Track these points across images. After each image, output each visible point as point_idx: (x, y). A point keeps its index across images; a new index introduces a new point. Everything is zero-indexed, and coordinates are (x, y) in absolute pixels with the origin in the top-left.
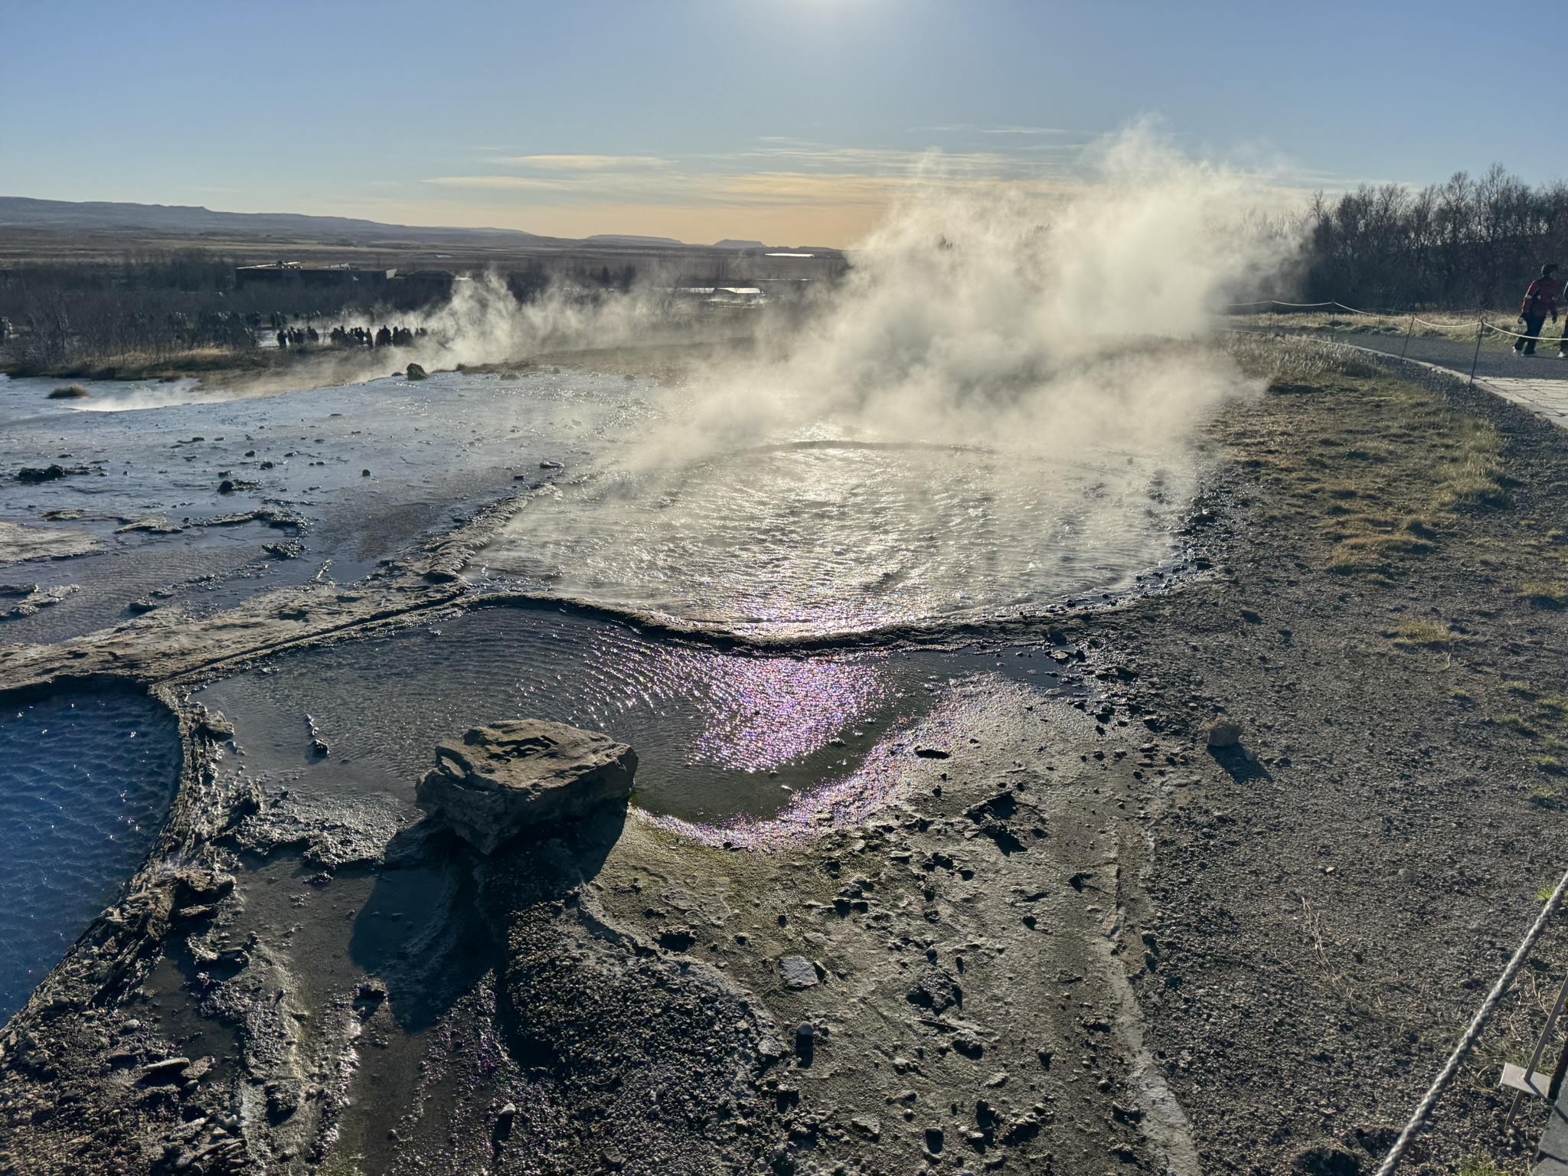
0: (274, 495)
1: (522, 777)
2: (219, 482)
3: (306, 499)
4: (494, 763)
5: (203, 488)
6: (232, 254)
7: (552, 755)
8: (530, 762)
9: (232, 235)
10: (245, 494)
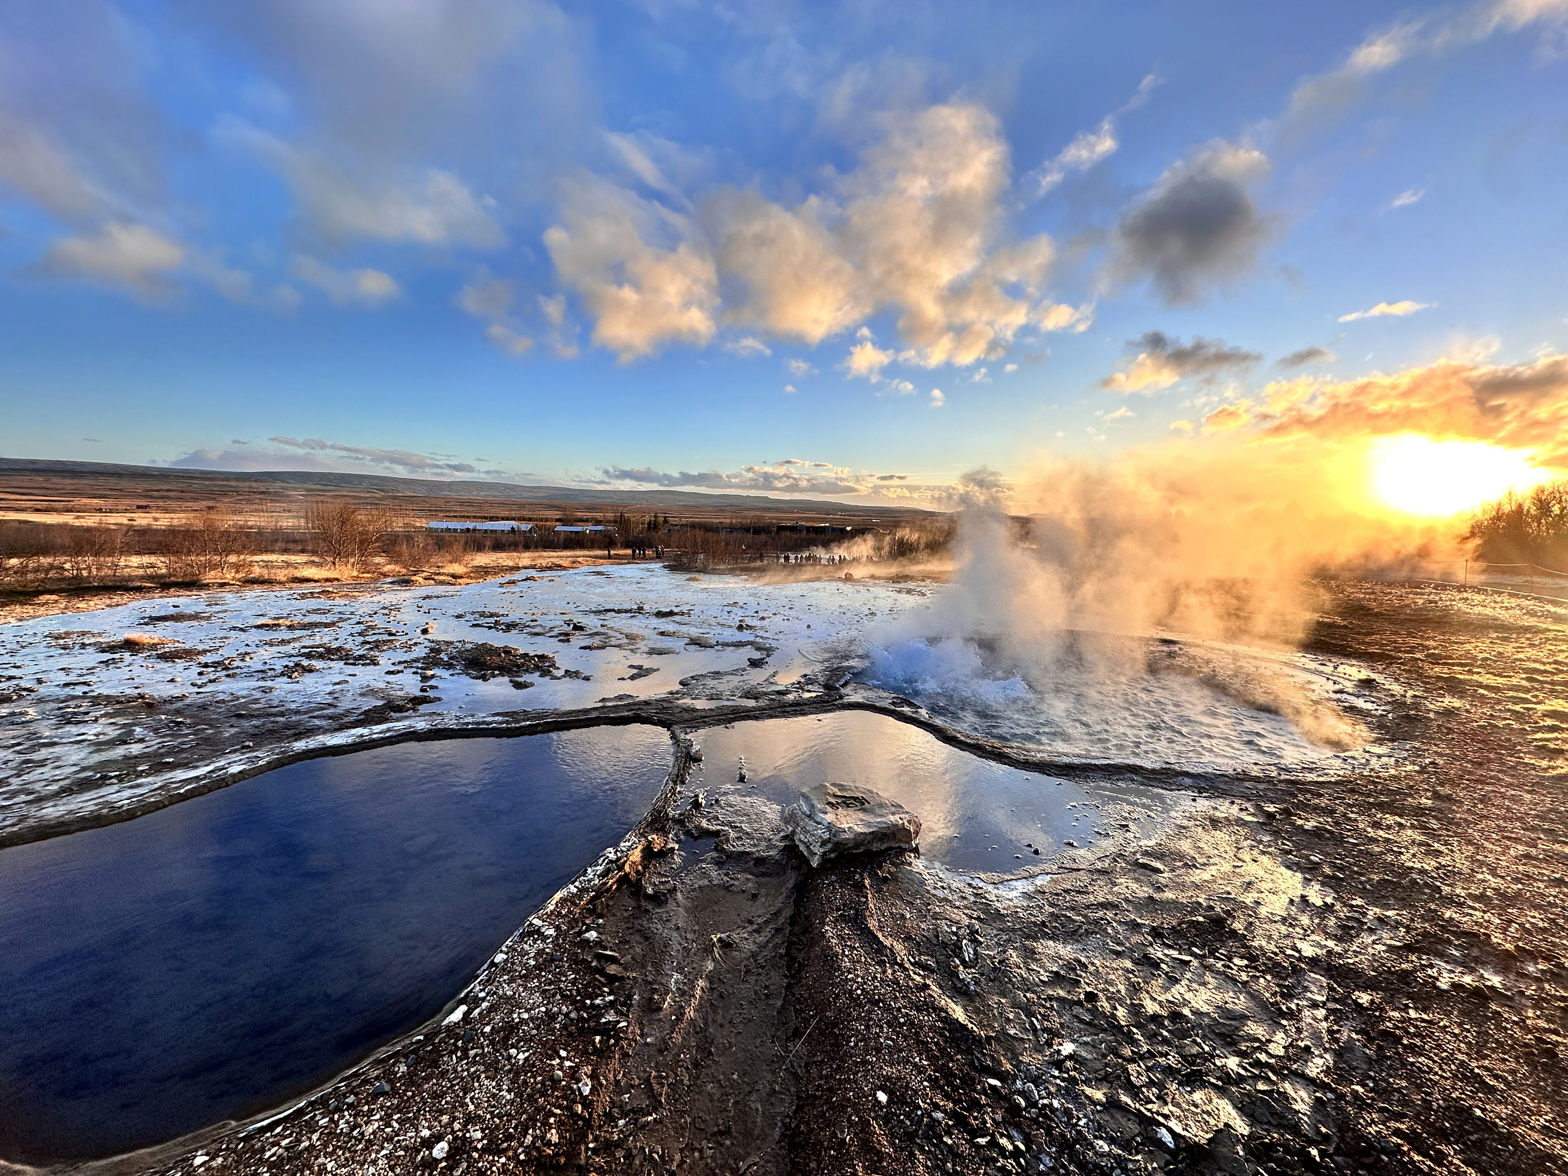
0: (762, 633)
1: (843, 820)
2: (738, 624)
3: (776, 637)
4: (829, 809)
5: (730, 627)
6: (775, 518)
7: (865, 810)
8: (850, 811)
9: (777, 510)
10: (749, 631)
